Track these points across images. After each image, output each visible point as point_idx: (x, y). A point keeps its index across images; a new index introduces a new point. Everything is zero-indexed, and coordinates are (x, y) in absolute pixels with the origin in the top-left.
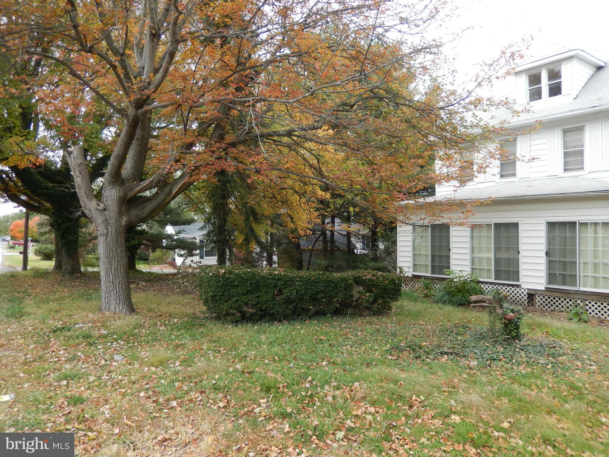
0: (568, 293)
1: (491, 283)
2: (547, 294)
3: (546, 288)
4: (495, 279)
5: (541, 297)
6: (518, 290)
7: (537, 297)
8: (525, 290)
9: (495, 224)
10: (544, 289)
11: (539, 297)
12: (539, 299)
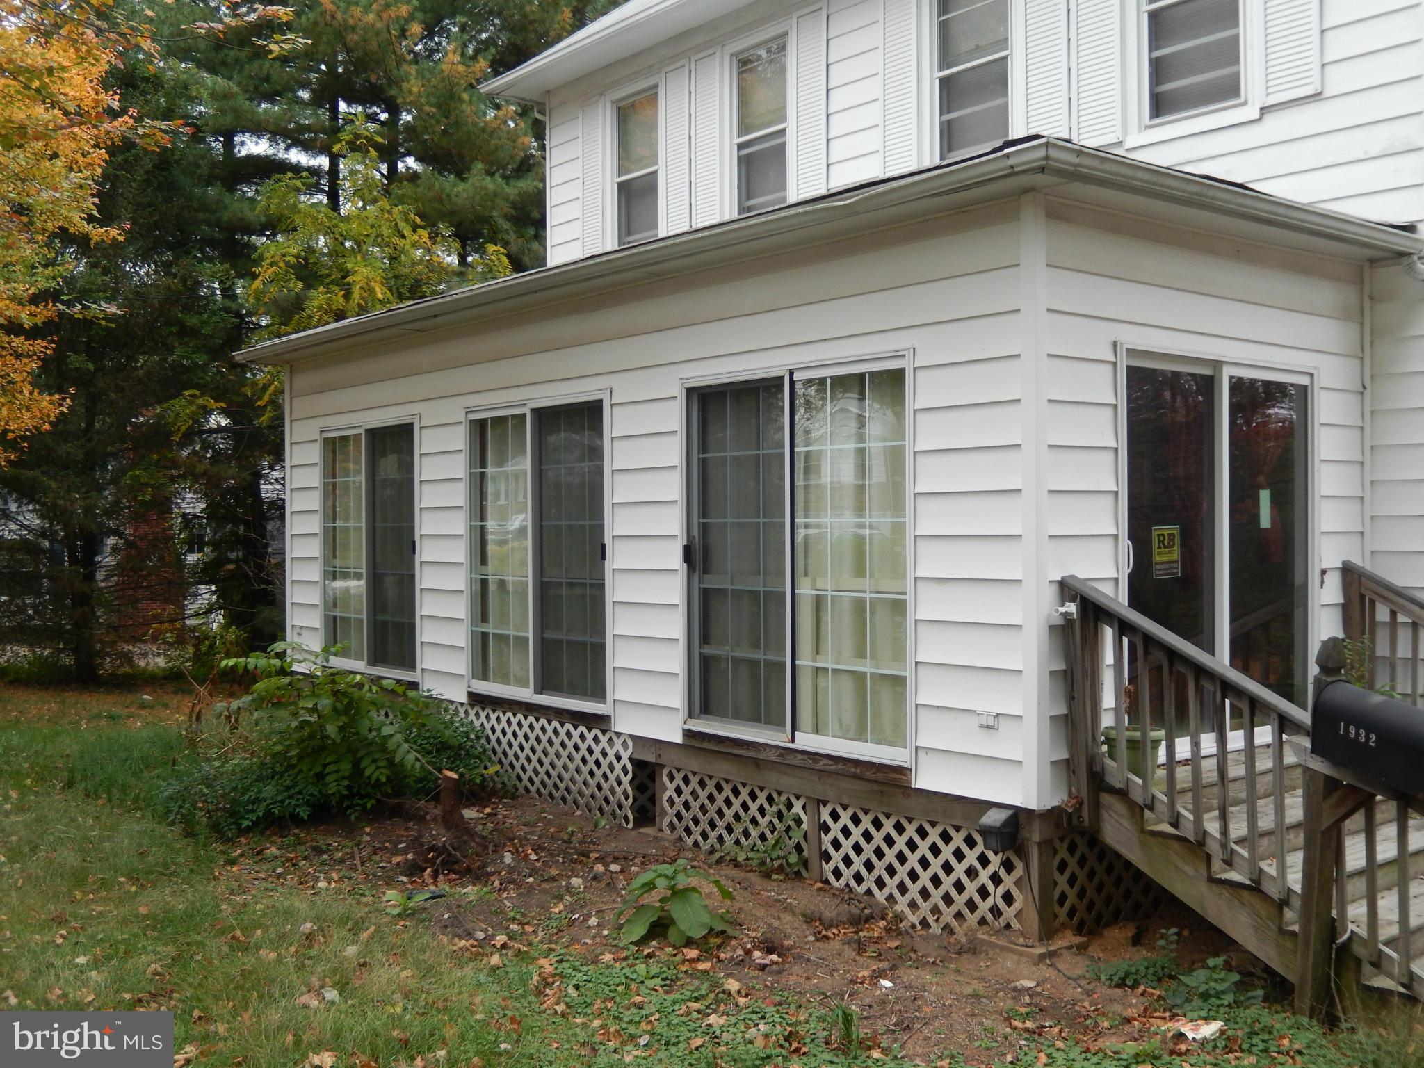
0: (757, 763)
1: (528, 708)
2: (693, 763)
3: (688, 734)
4: (541, 688)
5: (678, 780)
6: (604, 739)
7: (666, 779)
8: (624, 744)
9: (538, 412)
10: (678, 738)
11: (672, 778)
12: (670, 792)
